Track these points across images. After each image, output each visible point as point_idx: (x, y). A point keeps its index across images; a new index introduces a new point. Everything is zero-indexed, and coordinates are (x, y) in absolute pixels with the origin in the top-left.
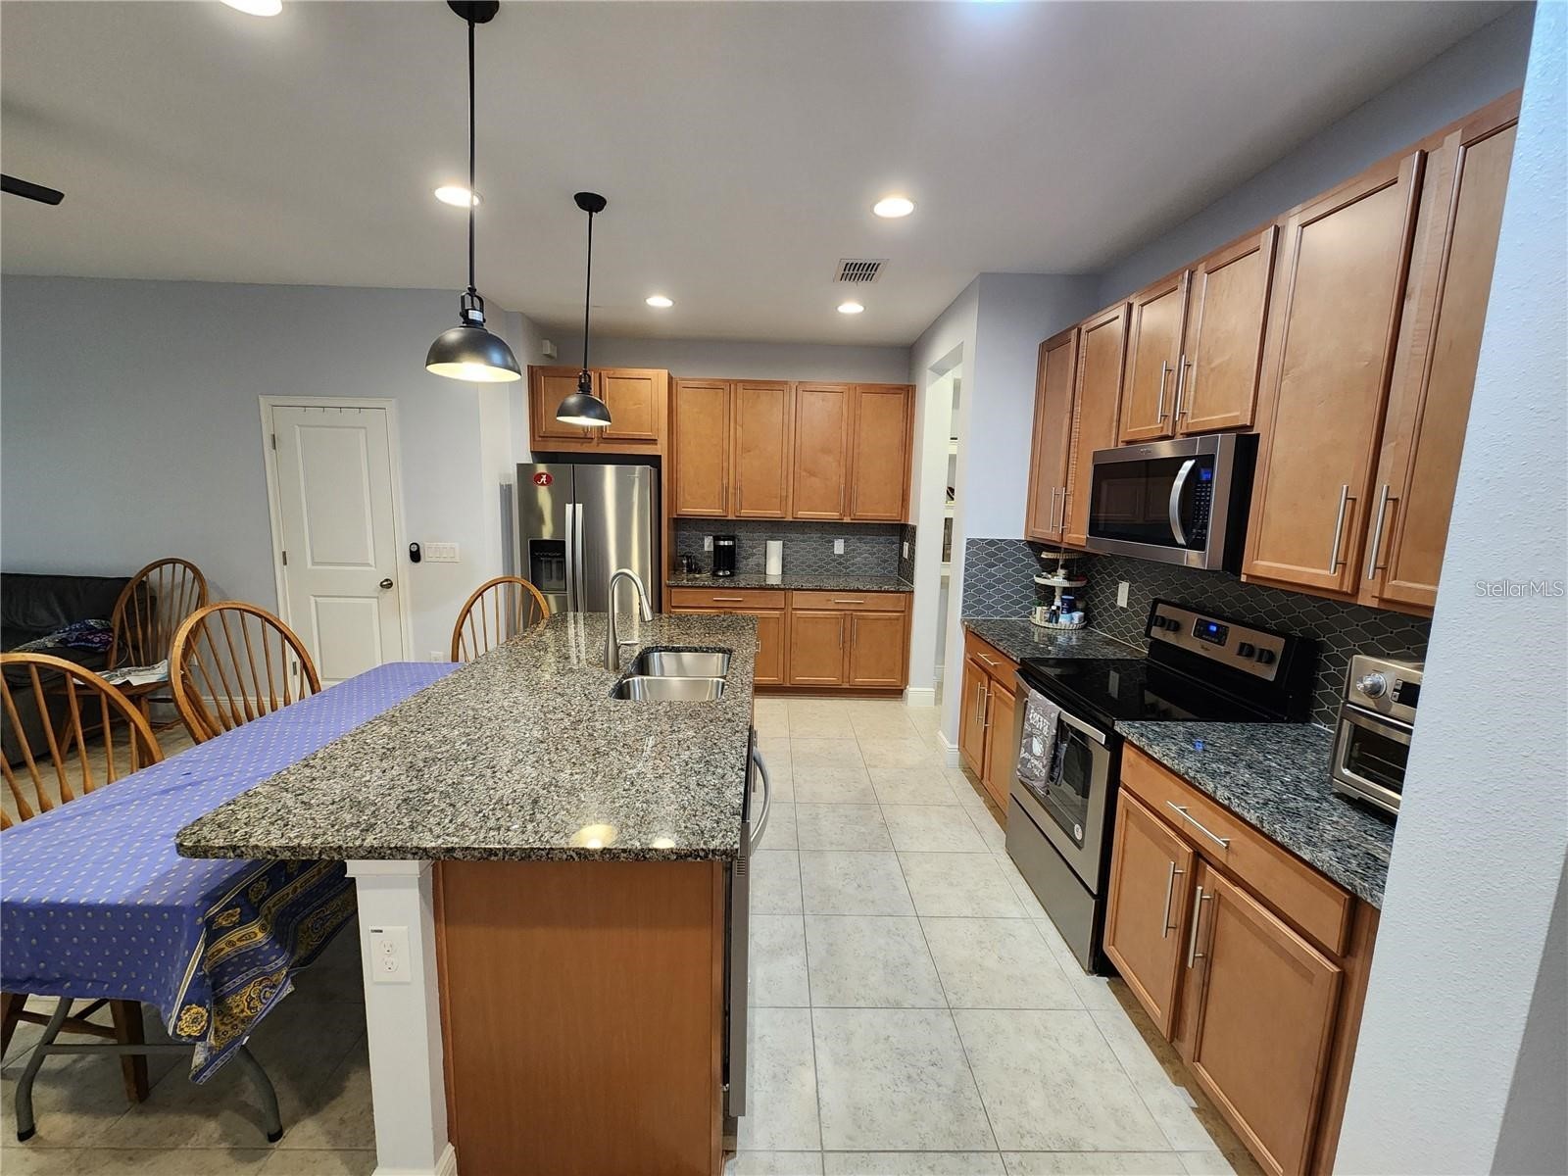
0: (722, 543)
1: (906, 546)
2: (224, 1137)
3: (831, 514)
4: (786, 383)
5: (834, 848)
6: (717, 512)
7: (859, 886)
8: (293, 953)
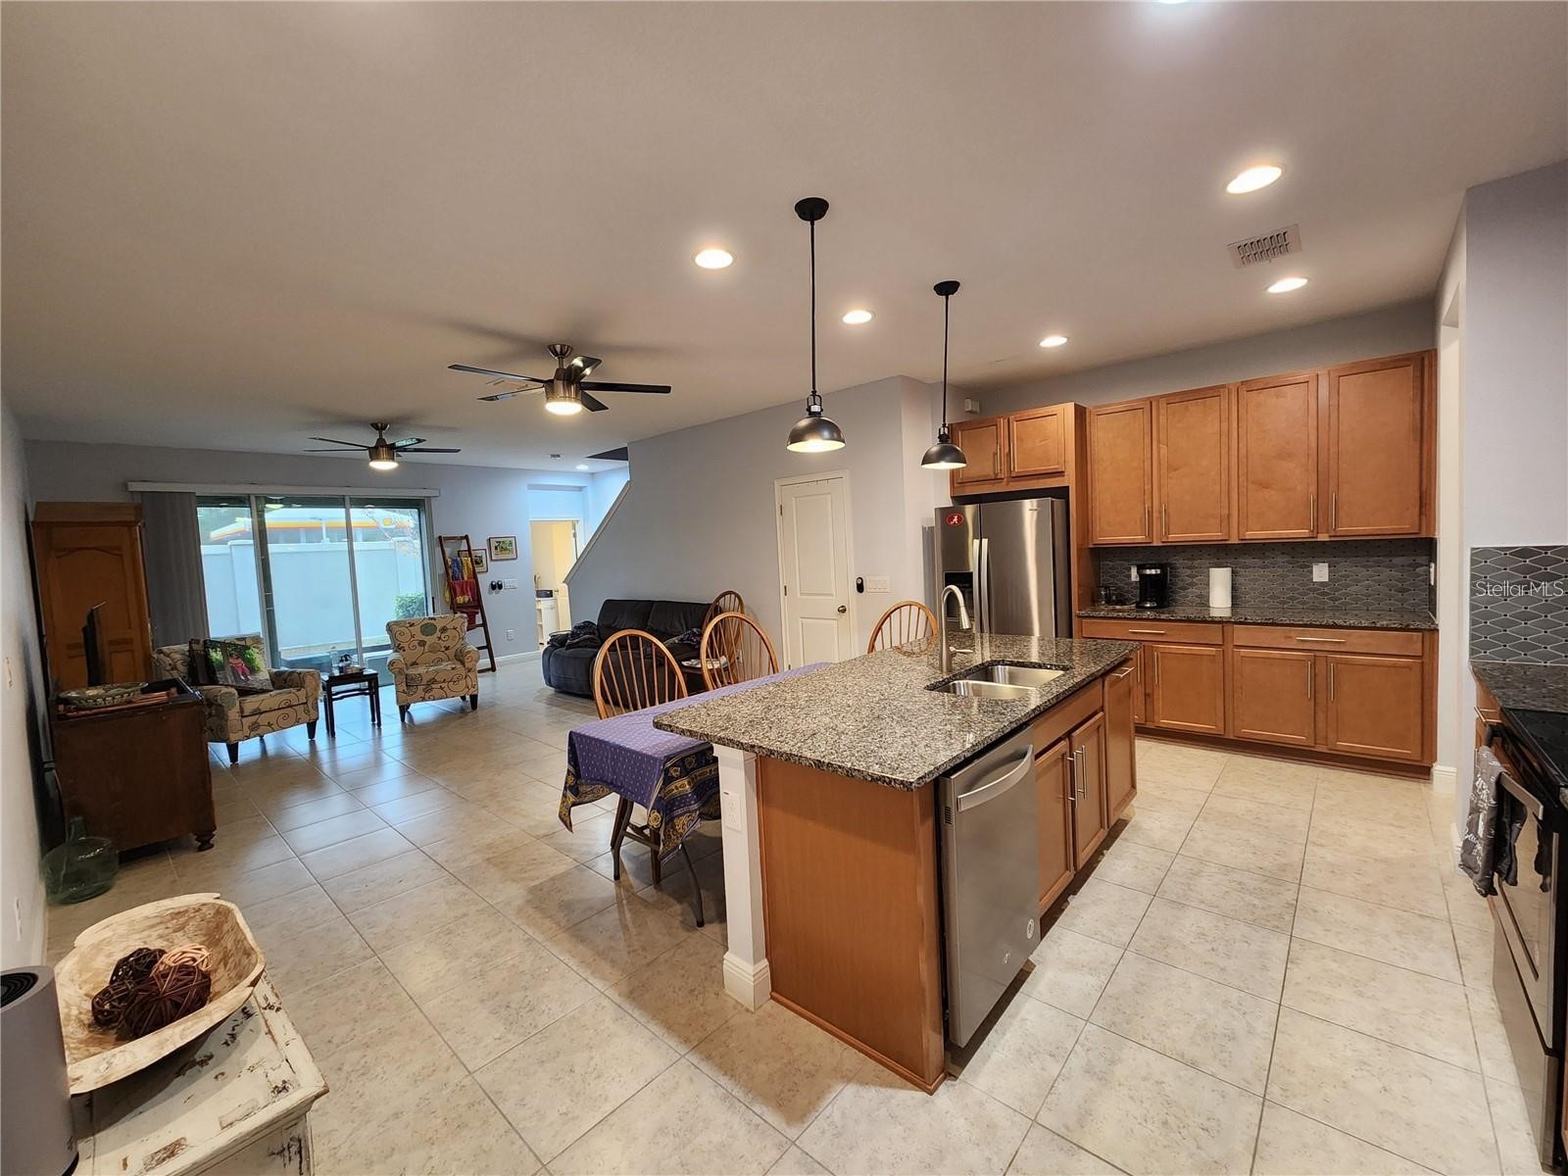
0: (1148, 572)
1: (1433, 565)
3: (1301, 533)
4: (1223, 386)
5: (1202, 906)
6: (1140, 538)
8: (703, 805)
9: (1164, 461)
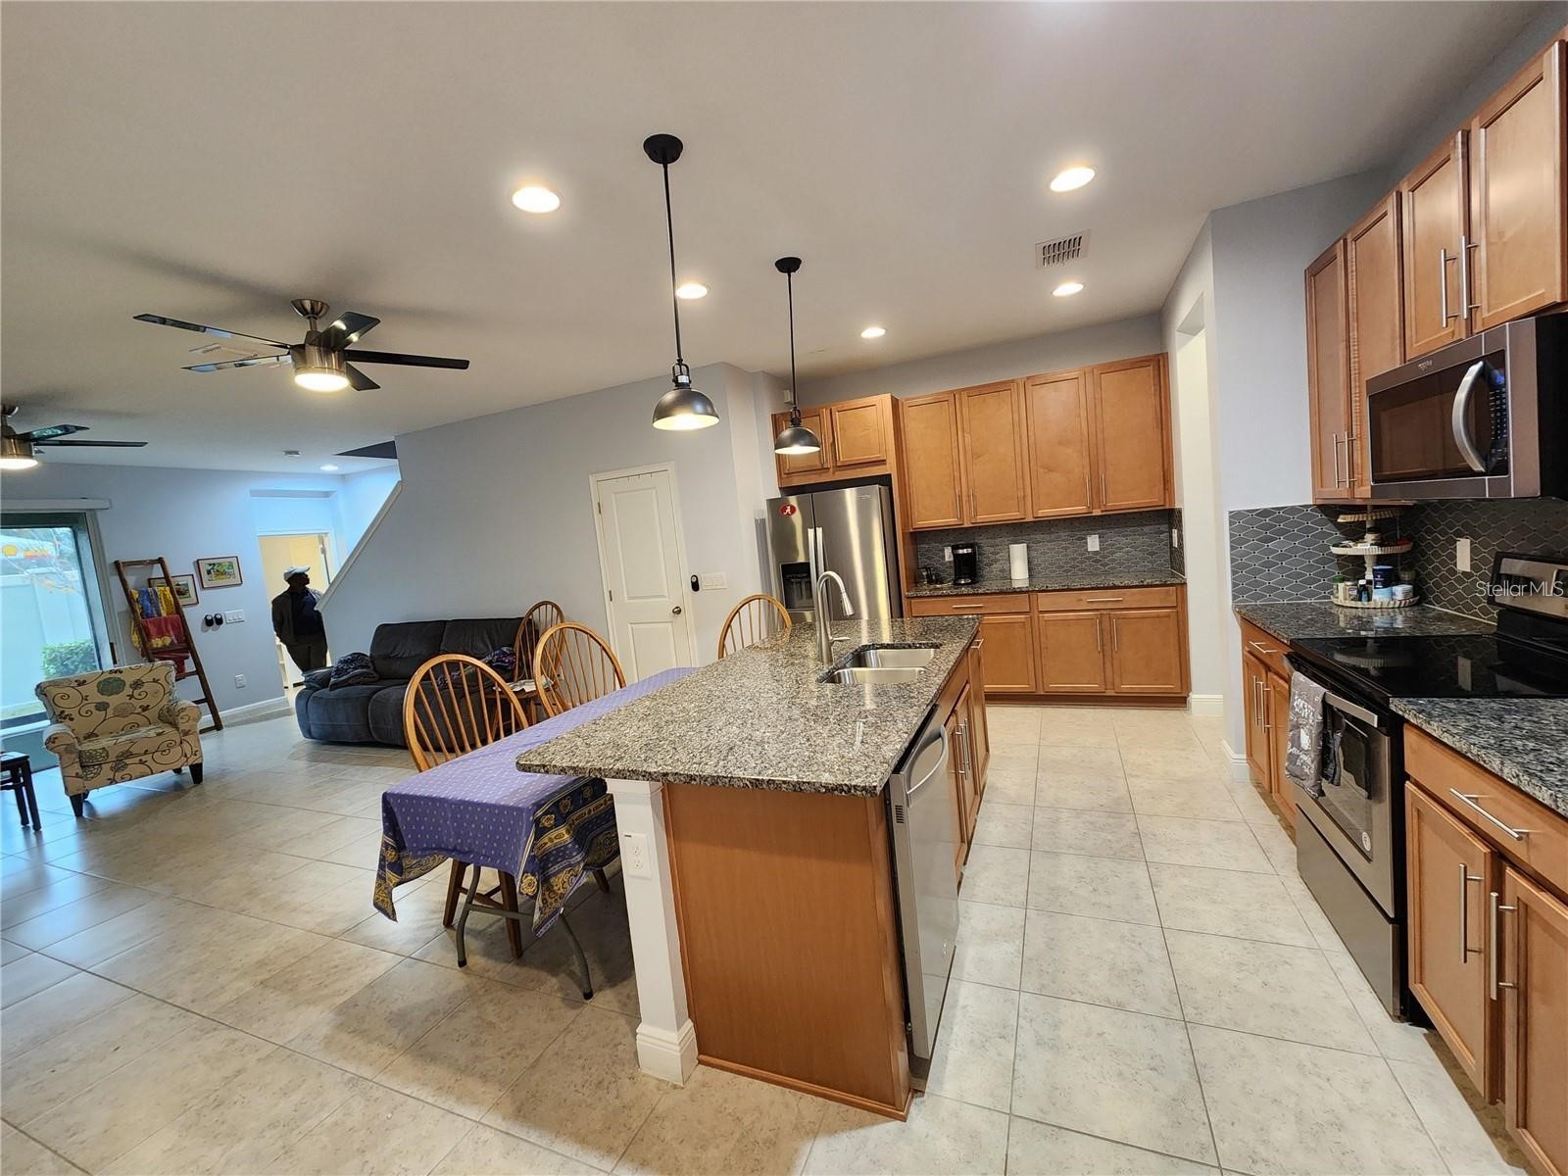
0: (961, 551)
1: (1175, 533)
2: (561, 989)
3: (1080, 509)
4: (1013, 381)
5: (1071, 851)
6: (952, 521)
7: (1094, 890)
8: (587, 854)
9: (969, 448)
